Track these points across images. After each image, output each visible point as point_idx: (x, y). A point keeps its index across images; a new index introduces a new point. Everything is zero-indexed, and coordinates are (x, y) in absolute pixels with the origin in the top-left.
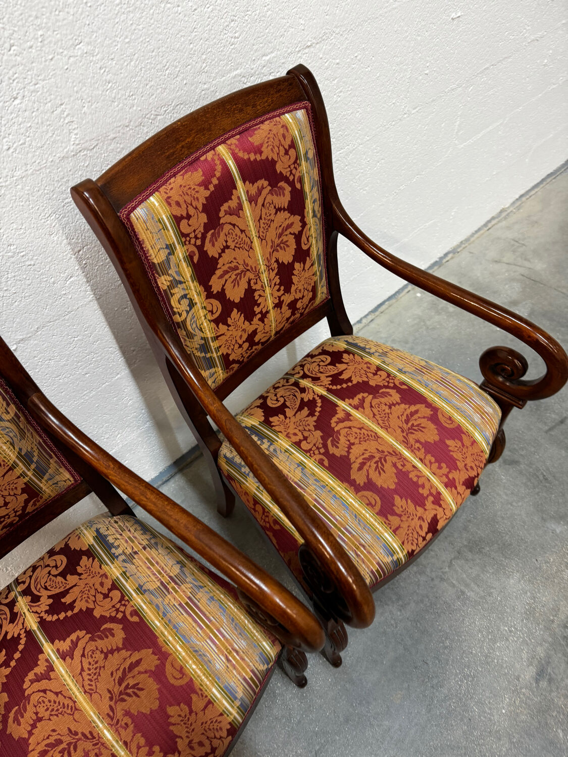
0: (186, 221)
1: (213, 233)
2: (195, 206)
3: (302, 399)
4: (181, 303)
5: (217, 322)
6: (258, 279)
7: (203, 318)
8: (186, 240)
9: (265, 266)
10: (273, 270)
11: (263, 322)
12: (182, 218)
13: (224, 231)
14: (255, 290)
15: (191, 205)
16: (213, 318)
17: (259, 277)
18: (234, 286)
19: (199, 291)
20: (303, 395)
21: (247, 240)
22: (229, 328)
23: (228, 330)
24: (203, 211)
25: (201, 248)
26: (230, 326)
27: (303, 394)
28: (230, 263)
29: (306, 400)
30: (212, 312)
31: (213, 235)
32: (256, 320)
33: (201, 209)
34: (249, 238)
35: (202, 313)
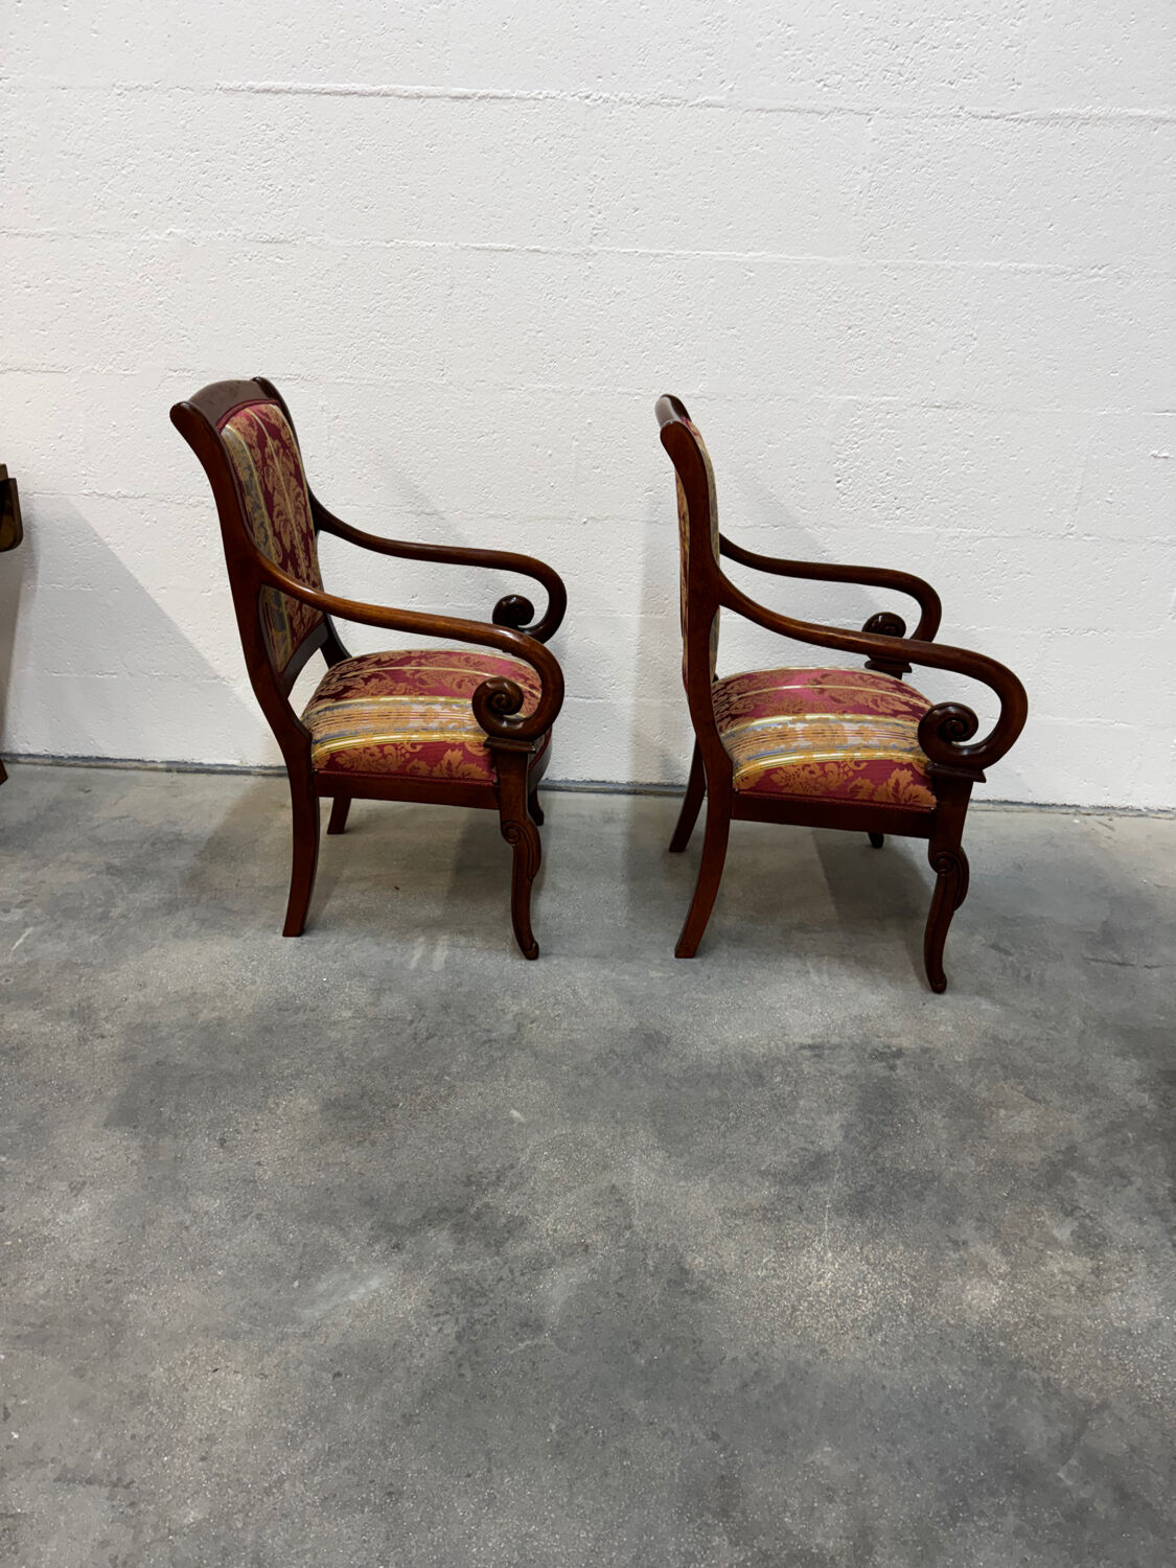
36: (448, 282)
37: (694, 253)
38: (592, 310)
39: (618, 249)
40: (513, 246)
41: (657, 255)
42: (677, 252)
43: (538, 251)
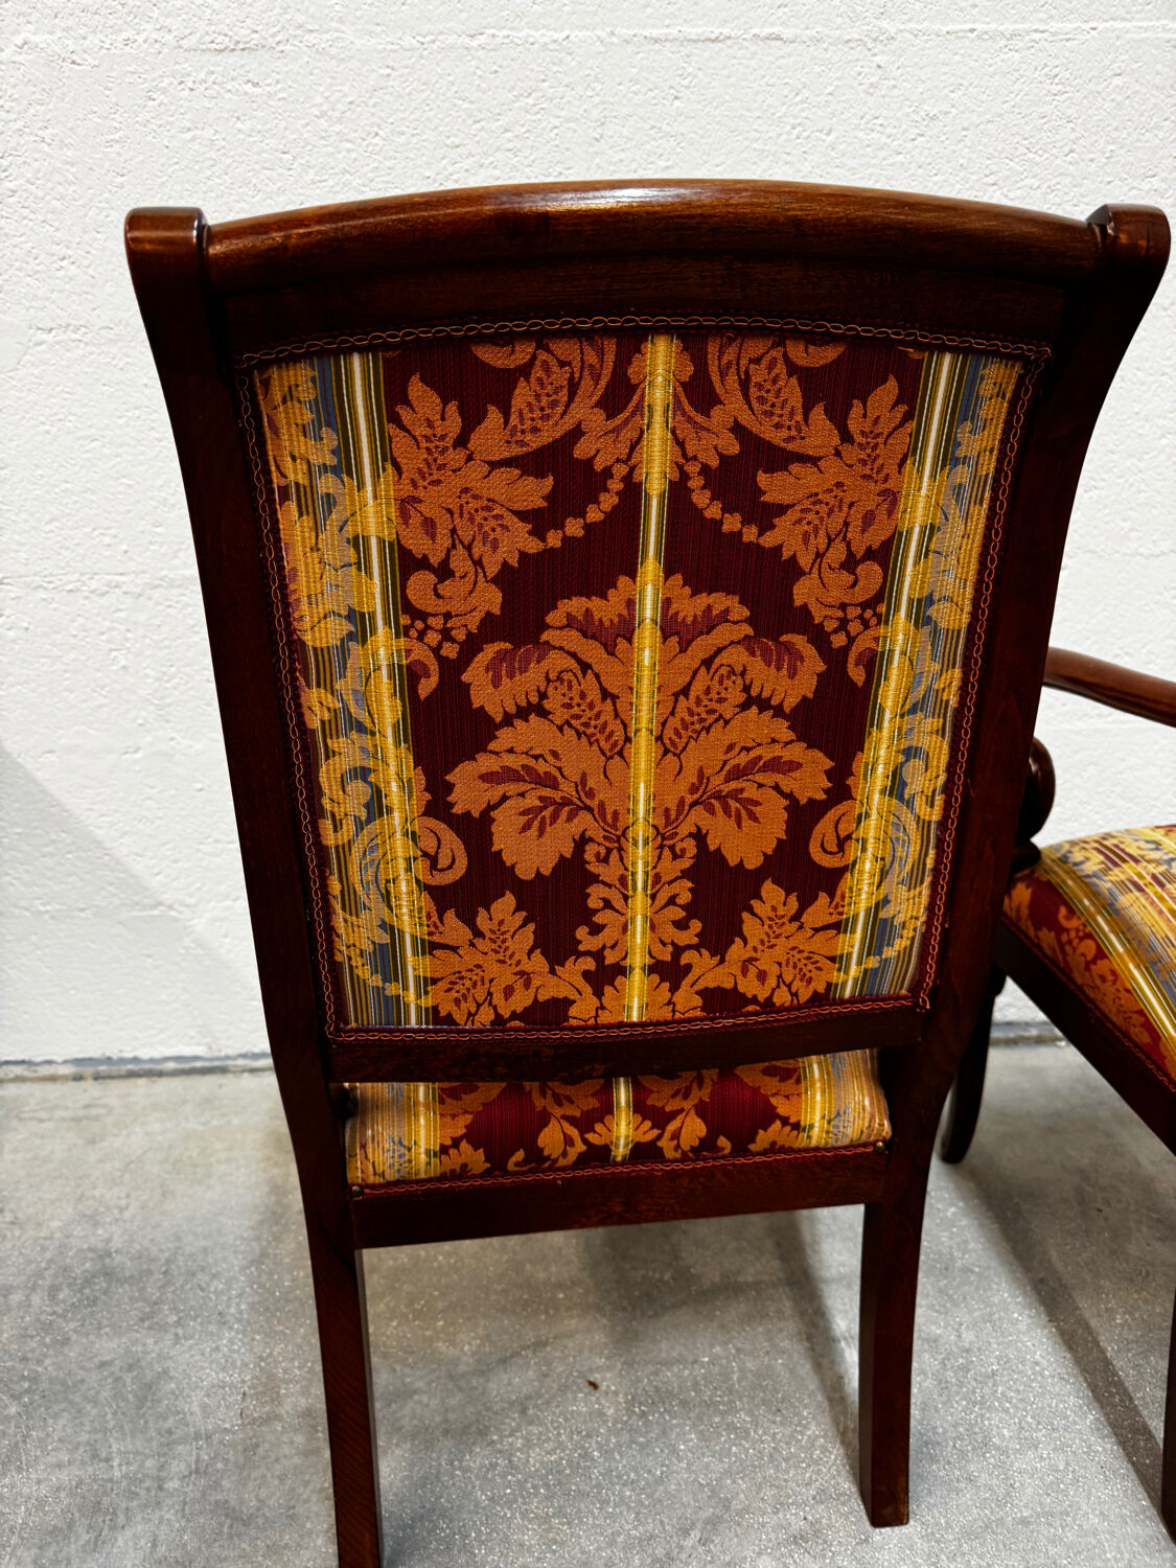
36: (595, 114)
37: (1087, 27)
38: (883, 154)
39: (936, 27)
40: (726, 31)
41: (1013, 36)
42: (1054, 26)
43: (778, 38)
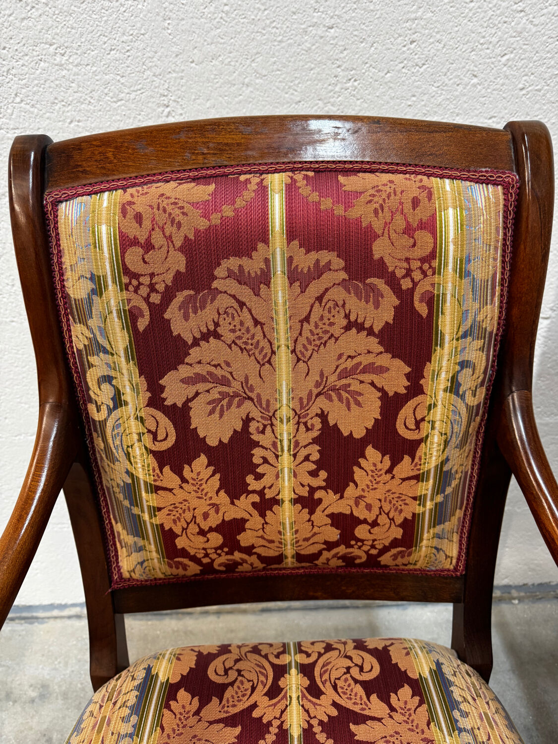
0: (140, 251)
1: (191, 296)
2: (167, 234)
3: (255, 706)
4: (102, 387)
5: (162, 458)
6: (269, 428)
7: (136, 437)
8: (130, 283)
9: (292, 414)
10: (308, 429)
11: (263, 515)
12: (135, 242)
13: (216, 303)
14: (257, 444)
15: (163, 229)
16: (154, 449)
17: (272, 425)
18: (212, 412)
19: (137, 385)
20: (263, 702)
21: (264, 343)
22: (183, 485)
23: (181, 487)
24: (181, 249)
25: (157, 311)
26: (187, 482)
27: (267, 698)
28: (215, 366)
29: (256, 714)
30: (155, 435)
31: (189, 299)
32: (245, 503)
33: (178, 244)
34: (271, 344)
35: (134, 427)
